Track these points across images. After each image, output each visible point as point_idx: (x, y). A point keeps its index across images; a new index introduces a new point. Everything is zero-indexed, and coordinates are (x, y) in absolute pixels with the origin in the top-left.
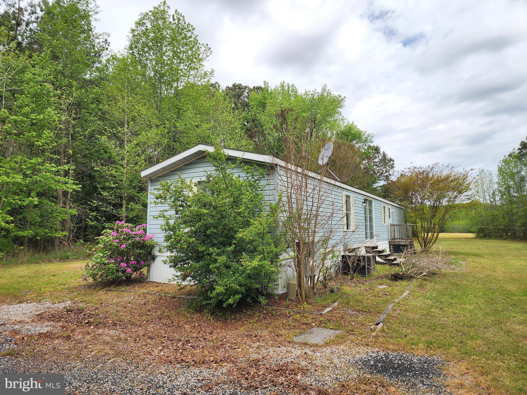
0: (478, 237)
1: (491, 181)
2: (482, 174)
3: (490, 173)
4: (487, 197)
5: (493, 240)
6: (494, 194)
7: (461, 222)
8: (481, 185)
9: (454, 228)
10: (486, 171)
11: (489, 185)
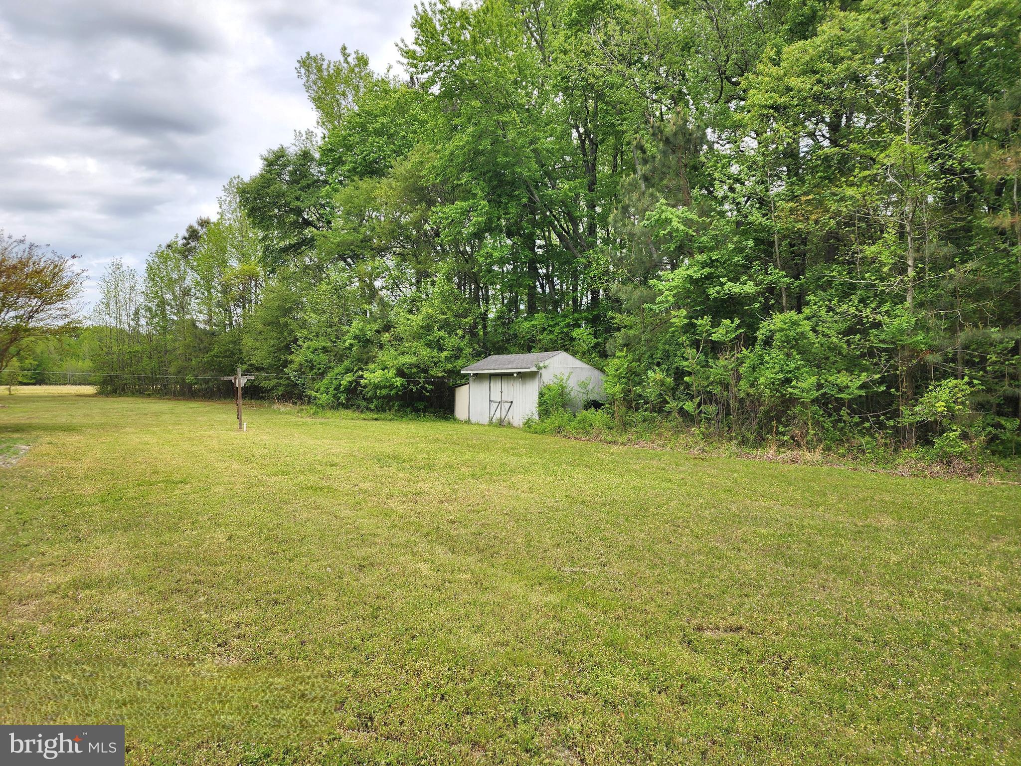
0: (102, 393)
1: (132, 288)
2: (117, 273)
3: (132, 272)
4: (124, 318)
5: (128, 399)
6: (136, 313)
7: (80, 363)
8: (114, 293)
9: (64, 376)
10: (124, 268)
11: (128, 295)
